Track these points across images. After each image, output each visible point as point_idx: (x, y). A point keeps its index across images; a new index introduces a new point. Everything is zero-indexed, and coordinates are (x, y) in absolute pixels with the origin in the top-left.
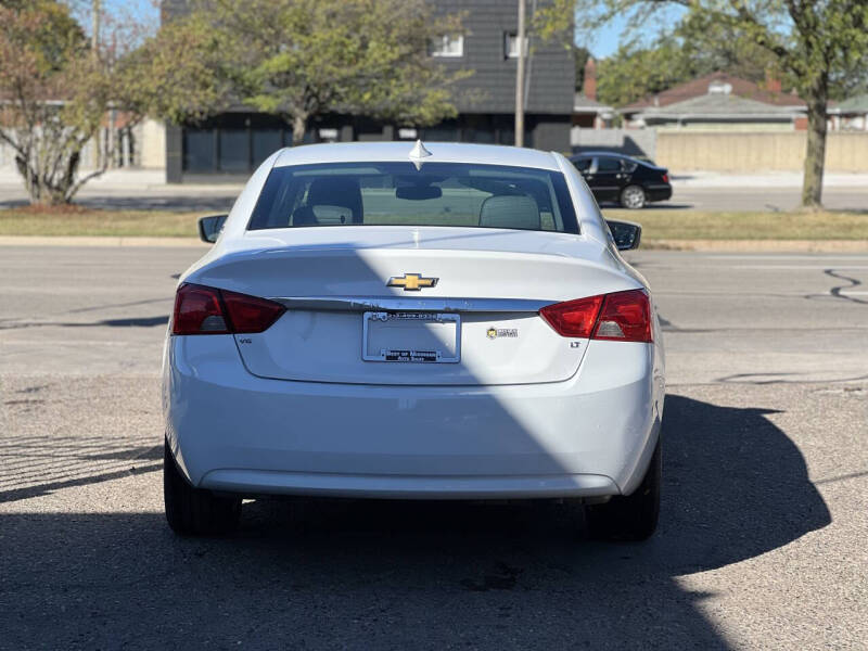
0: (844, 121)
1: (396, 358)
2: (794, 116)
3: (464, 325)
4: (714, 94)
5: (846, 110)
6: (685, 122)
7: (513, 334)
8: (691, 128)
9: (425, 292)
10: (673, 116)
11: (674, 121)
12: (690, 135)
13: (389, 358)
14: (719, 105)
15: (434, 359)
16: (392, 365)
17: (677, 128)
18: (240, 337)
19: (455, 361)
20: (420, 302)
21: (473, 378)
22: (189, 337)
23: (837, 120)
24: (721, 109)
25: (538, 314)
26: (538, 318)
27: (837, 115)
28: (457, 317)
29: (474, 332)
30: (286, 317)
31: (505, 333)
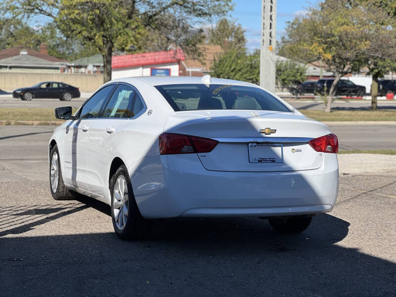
0: (76, 69)
1: (262, 161)
2: (60, 66)
3: (284, 148)
4: (22, 55)
5: (77, 65)
6: (11, 68)
7: (300, 151)
8: (13, 70)
9: (272, 135)
10: (5, 65)
11: (6, 67)
12: (14, 73)
13: (259, 161)
14: (26, 60)
15: (274, 161)
16: (260, 164)
17: (8, 70)
18: (200, 154)
19: (281, 161)
20: (271, 139)
21: (290, 168)
22: (169, 155)
23: (73, 69)
24: (27, 62)
25: (308, 143)
26: (308, 145)
27: (72, 66)
28: (281, 145)
29: (287, 150)
30: (218, 145)
31: (298, 151)
